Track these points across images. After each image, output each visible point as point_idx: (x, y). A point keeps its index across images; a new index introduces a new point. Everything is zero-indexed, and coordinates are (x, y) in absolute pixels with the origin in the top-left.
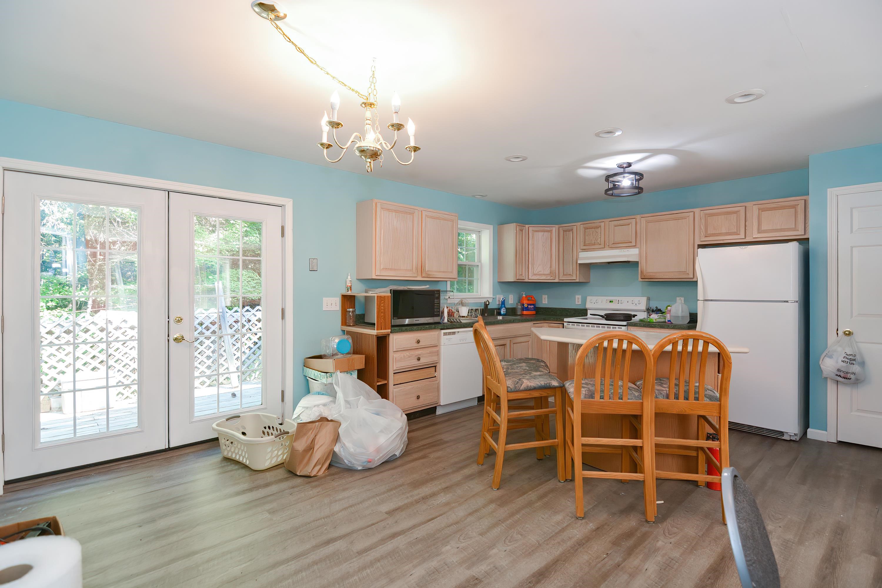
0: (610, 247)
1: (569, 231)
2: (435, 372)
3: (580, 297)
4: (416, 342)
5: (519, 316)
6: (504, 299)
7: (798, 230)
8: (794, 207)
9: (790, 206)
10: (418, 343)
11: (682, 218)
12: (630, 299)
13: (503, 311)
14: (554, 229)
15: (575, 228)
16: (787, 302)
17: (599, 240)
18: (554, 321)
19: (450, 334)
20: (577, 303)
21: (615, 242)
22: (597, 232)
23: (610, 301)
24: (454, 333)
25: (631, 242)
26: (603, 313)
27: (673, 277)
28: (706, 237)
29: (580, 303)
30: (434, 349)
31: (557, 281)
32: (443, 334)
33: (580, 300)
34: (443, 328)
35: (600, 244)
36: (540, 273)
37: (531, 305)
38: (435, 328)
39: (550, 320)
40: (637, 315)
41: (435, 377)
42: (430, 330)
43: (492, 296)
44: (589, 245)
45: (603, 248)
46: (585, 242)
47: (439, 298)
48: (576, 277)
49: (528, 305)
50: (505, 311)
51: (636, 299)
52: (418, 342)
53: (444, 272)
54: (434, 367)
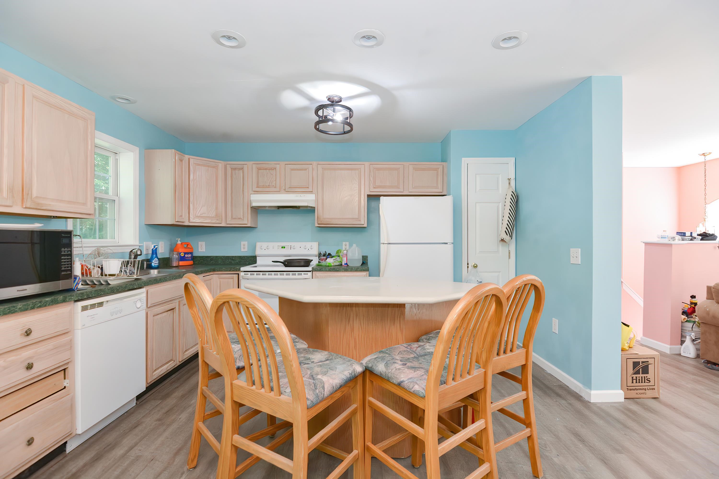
0: (286, 190)
1: (240, 169)
2: (65, 379)
3: (246, 243)
4: (21, 335)
5: (174, 268)
6: (156, 247)
7: (438, 188)
8: (436, 170)
9: (433, 169)
10: (28, 335)
11: (355, 169)
12: (303, 244)
13: (155, 263)
14: (220, 165)
15: (245, 167)
16: (447, 243)
17: (274, 182)
18: (227, 271)
19: (93, 306)
20: (242, 250)
21: (291, 187)
22: (272, 174)
23: (282, 247)
24: (101, 304)
25: (308, 188)
26: (282, 259)
27: (347, 223)
28: (374, 188)
29: (246, 250)
30: (64, 339)
31: (223, 225)
32: (80, 309)
33: (246, 247)
34: (80, 298)
35: (275, 187)
36: (203, 215)
37: (188, 253)
38: (64, 301)
39: (222, 271)
40: (312, 260)
41: (65, 387)
42: (54, 306)
43: (137, 243)
44: (263, 187)
45: (279, 192)
46: (258, 184)
47: (69, 245)
48: (247, 221)
49: (185, 253)
50: (157, 262)
51: (308, 245)
52: (28, 333)
53: (69, 202)
54: (63, 372)
